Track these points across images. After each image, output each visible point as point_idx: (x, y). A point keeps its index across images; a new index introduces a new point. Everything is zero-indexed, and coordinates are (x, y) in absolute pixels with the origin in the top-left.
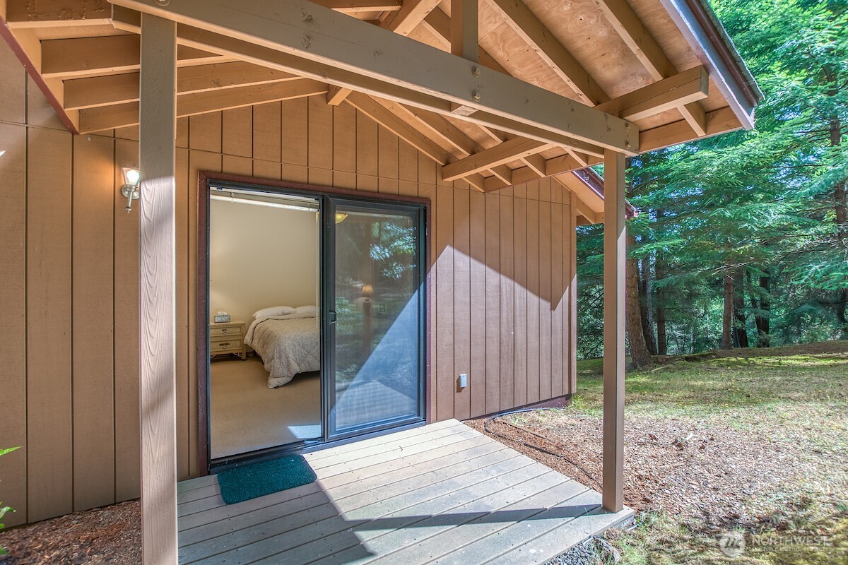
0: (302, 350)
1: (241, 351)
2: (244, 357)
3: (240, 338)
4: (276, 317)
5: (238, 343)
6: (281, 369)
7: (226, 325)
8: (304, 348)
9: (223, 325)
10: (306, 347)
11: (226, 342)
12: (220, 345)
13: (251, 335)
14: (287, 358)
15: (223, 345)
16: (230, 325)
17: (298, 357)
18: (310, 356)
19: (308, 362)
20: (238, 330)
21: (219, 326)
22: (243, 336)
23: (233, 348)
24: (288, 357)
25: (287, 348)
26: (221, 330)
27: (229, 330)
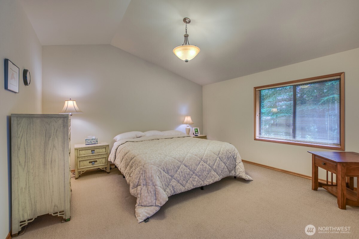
0: (167, 175)
1: (106, 166)
2: (108, 170)
3: (105, 156)
4: (133, 140)
5: (104, 160)
6: (149, 197)
7: (94, 147)
8: (168, 173)
9: (92, 147)
10: (169, 172)
11: (94, 160)
12: (90, 162)
13: (114, 154)
14: (154, 185)
15: (91, 162)
16: (97, 146)
17: (163, 183)
18: (173, 180)
19: (173, 187)
20: (104, 150)
21: (88, 147)
22: (108, 154)
23: (100, 164)
24: (156, 185)
25: (154, 176)
26: (90, 151)
27: (96, 151)
